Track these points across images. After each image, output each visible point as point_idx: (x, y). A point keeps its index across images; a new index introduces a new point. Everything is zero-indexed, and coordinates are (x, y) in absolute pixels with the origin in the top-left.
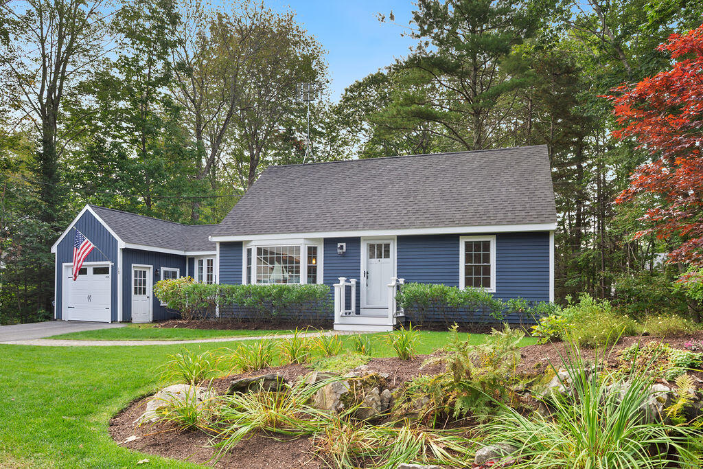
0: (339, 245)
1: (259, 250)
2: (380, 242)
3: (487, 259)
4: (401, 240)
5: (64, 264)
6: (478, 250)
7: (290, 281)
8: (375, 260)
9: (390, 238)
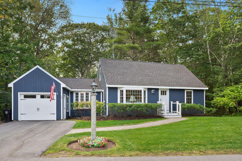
0: (152, 90)
1: (127, 91)
2: (163, 90)
3: (191, 97)
4: (170, 90)
5: (19, 93)
6: (189, 94)
7: (136, 102)
8: (162, 96)
9: (167, 89)
